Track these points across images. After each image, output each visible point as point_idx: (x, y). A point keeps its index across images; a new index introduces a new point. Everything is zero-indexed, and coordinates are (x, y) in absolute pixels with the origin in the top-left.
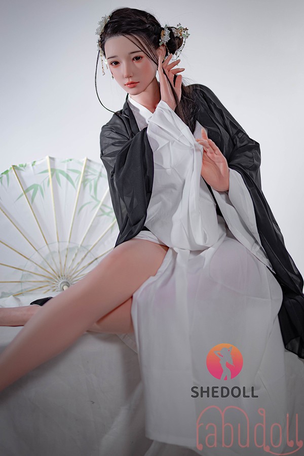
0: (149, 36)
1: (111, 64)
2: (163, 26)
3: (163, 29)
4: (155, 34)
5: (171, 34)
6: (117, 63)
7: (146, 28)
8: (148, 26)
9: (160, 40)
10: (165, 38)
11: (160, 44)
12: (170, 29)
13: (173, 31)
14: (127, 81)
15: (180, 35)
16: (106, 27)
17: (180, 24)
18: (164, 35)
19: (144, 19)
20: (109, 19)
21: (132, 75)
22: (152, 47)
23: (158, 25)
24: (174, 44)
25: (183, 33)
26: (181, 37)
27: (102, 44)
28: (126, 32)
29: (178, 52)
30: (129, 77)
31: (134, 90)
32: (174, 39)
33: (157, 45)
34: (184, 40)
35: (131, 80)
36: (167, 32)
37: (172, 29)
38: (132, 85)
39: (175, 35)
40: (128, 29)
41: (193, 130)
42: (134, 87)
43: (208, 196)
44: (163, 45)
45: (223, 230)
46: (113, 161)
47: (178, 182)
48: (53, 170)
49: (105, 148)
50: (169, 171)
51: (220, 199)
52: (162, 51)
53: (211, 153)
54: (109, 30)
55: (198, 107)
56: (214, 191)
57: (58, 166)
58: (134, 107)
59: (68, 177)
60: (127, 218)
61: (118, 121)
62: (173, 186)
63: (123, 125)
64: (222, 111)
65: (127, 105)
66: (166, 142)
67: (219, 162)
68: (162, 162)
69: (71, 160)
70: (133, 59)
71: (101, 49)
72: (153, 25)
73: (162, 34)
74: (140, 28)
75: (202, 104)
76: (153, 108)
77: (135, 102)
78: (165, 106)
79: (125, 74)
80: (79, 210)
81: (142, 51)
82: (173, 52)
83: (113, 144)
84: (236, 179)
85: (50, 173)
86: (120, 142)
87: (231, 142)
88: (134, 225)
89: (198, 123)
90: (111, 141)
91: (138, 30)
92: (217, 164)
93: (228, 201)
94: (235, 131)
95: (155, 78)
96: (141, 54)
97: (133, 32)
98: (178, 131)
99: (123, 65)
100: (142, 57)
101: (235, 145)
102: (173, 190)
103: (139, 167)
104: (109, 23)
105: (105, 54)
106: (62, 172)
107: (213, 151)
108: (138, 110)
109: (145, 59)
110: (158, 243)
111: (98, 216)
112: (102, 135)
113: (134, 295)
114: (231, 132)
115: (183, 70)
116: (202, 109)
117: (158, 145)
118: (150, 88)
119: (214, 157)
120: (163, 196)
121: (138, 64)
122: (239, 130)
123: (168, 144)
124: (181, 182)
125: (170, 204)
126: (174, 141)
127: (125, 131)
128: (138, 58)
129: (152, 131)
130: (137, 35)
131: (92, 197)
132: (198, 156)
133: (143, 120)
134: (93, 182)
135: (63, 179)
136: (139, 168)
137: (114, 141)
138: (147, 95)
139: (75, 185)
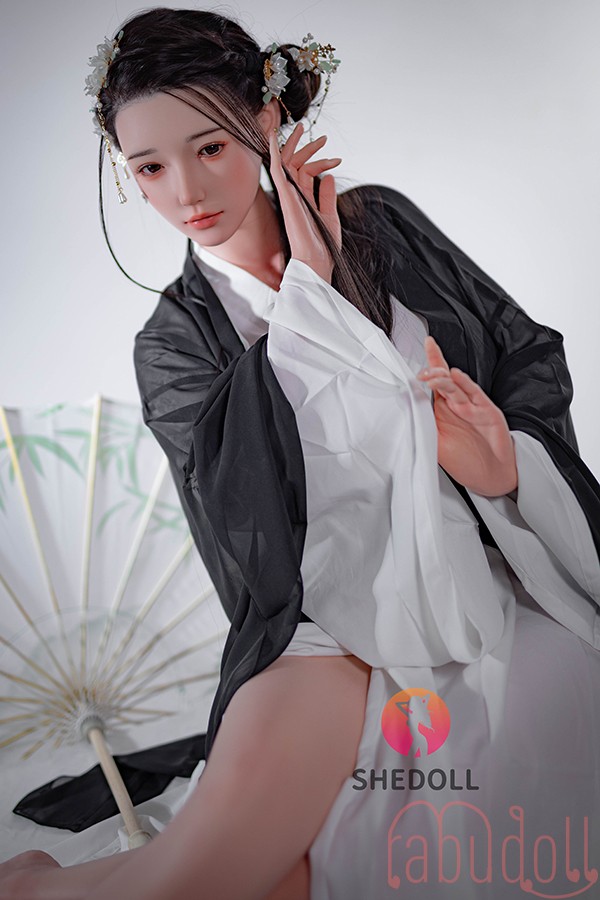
0: (234, 83)
1: (141, 170)
3: (267, 55)
4: (249, 74)
5: (291, 68)
6: (155, 168)
7: (226, 64)
8: (227, 55)
9: (265, 89)
10: (277, 81)
11: (266, 99)
12: (284, 50)
13: (295, 57)
14: (189, 213)
15: (312, 65)
16: (113, 71)
17: (309, 36)
18: (272, 72)
19: (212, 36)
20: (117, 50)
21: (201, 196)
22: (245, 112)
23: (254, 47)
25: (321, 59)
26: (317, 71)
27: (106, 117)
28: (169, 82)
30: (193, 202)
31: (211, 234)
32: (301, 80)
33: (256, 101)
34: (324, 77)
35: (200, 210)
36: (279, 63)
37: (290, 50)
38: (206, 222)
39: (302, 69)
40: (176, 74)
42: (211, 226)
44: (273, 99)
45: (503, 584)
47: (373, 482)
48: (19, 441)
50: (345, 457)
52: (270, 113)
53: (461, 403)
54: (122, 79)
55: (388, 256)
56: (474, 498)
57: (31, 427)
58: (214, 272)
59: (59, 451)
60: (248, 598)
61: (177, 317)
62: (362, 496)
63: (192, 329)
64: (451, 257)
65: (193, 265)
66: (327, 379)
67: (486, 424)
68: (322, 434)
69: (60, 407)
70: (200, 153)
71: (105, 133)
72: (241, 51)
73: (266, 69)
74: (209, 65)
75: (397, 245)
79: (183, 197)
80: (99, 526)
81: (224, 128)
83: (173, 386)
85: (11, 449)
86: (194, 379)
88: (270, 617)
89: (395, 302)
90: (167, 377)
91: (203, 72)
92: (480, 429)
93: (518, 520)
94: (492, 306)
95: (260, 188)
96: (221, 136)
97: (190, 79)
98: (356, 345)
99: (175, 173)
100: (223, 145)
101: (500, 349)
102: (362, 506)
103: (264, 460)
104: (119, 59)
105: (117, 143)
106: (43, 442)
107: (465, 398)
108: (225, 279)
109: (233, 148)
110: (340, 653)
111: (150, 532)
112: (139, 360)
114: (483, 313)
115: (337, 162)
116: (396, 259)
117: (303, 390)
118: (252, 217)
119: (469, 413)
120: (334, 521)
121: (215, 166)
122: (501, 301)
123: (333, 384)
124: (382, 483)
125: (358, 544)
126: (347, 374)
127: (199, 342)
128: (212, 149)
129: (281, 350)
130: (202, 85)
131: (127, 488)
132: (424, 412)
133: (246, 307)
135: (46, 457)
136: (264, 462)
137: (175, 376)
139: (81, 465)
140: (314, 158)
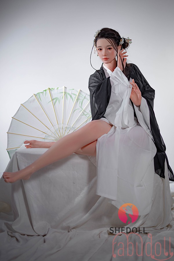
0: (116, 40)
1: (99, 50)
2: (122, 37)
3: (121, 38)
4: (118, 40)
5: (125, 41)
6: (101, 49)
7: (115, 37)
8: (116, 36)
10: (122, 42)
11: (120, 44)
12: (124, 39)
14: (104, 57)
15: (128, 42)
16: (99, 34)
17: (129, 38)
19: (114, 33)
22: (116, 45)
23: (120, 36)
24: (125, 45)
27: (96, 41)
28: (106, 37)
29: (126, 49)
30: (105, 56)
31: (106, 61)
33: (118, 44)
34: (129, 44)
35: (106, 57)
36: (123, 40)
38: (106, 59)
39: (126, 42)
40: (108, 36)
41: (129, 80)
42: (107, 60)
43: (132, 107)
44: (120, 45)
45: (136, 122)
46: (94, 89)
47: (120, 100)
48: (65, 93)
49: (91, 84)
50: (117, 94)
51: (136, 109)
52: (119, 48)
53: (135, 89)
54: (100, 36)
55: (132, 72)
56: (134, 105)
57: (68, 91)
58: (105, 69)
59: (71, 96)
60: (97, 111)
61: (98, 74)
62: (118, 101)
63: (99, 75)
64: (141, 75)
65: (102, 68)
66: (118, 83)
67: (138, 93)
68: (115, 91)
69: (73, 89)
70: (108, 49)
71: (95, 43)
72: (118, 36)
73: (121, 40)
74: (112, 36)
75: (133, 71)
76: (113, 70)
77: (106, 67)
78: (118, 69)
79: (104, 54)
80: (74, 111)
82: (124, 48)
83: (94, 82)
84: (144, 102)
85: (64, 94)
86: (98, 82)
87: (143, 88)
88: (100, 114)
89: (130, 78)
90: (94, 81)
91: (112, 37)
92: (137, 94)
93: (140, 110)
94: (145, 84)
95: (115, 58)
96: (112, 47)
97: (110, 38)
98: (123, 79)
99: (104, 50)
100: (112, 48)
101: (145, 89)
102: (118, 103)
103: (106, 91)
104: (100, 33)
105: (96, 46)
106: (69, 94)
107: (136, 88)
108: (106, 70)
109: (113, 49)
110: (109, 123)
111: (81, 115)
112: (90, 79)
113: (98, 139)
114: (144, 84)
115: (128, 56)
116: (133, 73)
117: (114, 84)
118: (113, 62)
119: (136, 91)
120: (113, 105)
121: (110, 51)
123: (118, 84)
124: (121, 100)
125: (116, 108)
126: (121, 83)
127: (100, 78)
128: (110, 49)
129: (112, 78)
130: (111, 39)
131: (80, 107)
132: (130, 90)
133: (108, 74)
134: (81, 100)
135: (69, 97)
136: (105, 92)
137: (95, 81)
138: (111, 64)
139: (74, 100)
140: (124, 55)
